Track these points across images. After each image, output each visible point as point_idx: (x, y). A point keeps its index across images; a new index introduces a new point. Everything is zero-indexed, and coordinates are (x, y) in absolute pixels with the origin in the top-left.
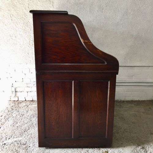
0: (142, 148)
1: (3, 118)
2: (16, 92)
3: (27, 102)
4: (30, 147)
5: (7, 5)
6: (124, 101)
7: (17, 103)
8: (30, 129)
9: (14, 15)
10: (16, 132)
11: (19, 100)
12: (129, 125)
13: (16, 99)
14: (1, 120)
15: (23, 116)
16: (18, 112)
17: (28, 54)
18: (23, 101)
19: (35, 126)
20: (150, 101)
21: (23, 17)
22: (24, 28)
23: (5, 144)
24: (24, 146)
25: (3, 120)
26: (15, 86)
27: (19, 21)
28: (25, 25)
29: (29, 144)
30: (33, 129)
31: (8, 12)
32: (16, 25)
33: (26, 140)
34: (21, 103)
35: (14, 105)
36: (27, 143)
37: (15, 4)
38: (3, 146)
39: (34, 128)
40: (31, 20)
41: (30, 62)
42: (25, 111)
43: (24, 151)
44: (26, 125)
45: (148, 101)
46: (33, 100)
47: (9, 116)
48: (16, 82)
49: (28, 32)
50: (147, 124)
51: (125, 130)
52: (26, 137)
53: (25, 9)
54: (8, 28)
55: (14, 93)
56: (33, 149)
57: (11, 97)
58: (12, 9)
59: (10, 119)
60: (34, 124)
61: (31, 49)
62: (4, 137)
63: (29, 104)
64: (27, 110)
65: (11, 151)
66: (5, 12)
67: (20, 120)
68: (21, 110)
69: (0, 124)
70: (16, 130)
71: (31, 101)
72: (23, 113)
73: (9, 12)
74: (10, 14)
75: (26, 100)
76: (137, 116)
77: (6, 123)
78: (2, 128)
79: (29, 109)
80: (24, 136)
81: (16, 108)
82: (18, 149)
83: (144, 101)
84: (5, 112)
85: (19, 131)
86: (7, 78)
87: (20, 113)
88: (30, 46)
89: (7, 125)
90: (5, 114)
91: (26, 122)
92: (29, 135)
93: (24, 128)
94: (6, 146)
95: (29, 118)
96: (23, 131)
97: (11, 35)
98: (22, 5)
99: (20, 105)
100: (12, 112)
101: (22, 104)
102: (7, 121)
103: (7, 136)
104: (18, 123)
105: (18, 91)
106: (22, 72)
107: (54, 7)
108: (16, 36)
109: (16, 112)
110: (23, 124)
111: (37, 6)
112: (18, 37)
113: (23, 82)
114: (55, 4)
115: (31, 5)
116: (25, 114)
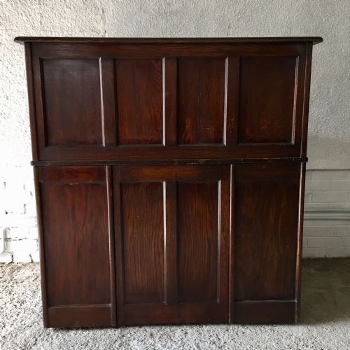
2: (6, 239)
3: (36, 267)
7: (8, 270)
11: (16, 260)
13: (7, 259)
15: (22, 306)
16: (10, 293)
18: (24, 265)
30: (47, 344)
32: (10, 67)
34: (19, 269)
35: (0, 276)
37: (7, 14)
39: (50, 339)
42: (28, 292)
48: (7, 213)
53: (33, 27)
55: (2, 242)
64: (34, 288)
67: (14, 318)
68: (19, 290)
72: (22, 298)
75: (32, 261)
81: (5, 284)
87: (15, 296)
91: (28, 322)
93: (23, 340)
95: (37, 310)
98: (25, 18)
99: (17, 276)
101: (22, 271)
104: (8, 327)
105: (13, 238)
106: (24, 189)
107: (105, 22)
108: (9, 96)
109: (4, 295)
110: (19, 329)
111: (62, 20)
112: (12, 98)
113: (25, 213)
114: (109, 15)
115: (47, 16)
116: (27, 299)
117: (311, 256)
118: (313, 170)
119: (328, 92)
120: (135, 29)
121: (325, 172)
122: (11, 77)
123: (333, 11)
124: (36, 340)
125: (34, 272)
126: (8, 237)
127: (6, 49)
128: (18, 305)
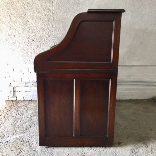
0: (143, 144)
1: (3, 117)
2: (14, 91)
3: (26, 102)
4: (33, 144)
5: (5, 3)
6: (122, 100)
7: (15, 103)
8: (32, 127)
9: (13, 13)
10: (17, 131)
11: (18, 99)
12: (129, 123)
13: (15, 99)
14: (1, 119)
15: (23, 115)
16: (17, 111)
17: (27, 53)
18: (21, 101)
19: (36, 124)
20: (148, 100)
21: (22, 16)
22: (23, 27)
23: (7, 142)
24: (28, 144)
25: (3, 120)
26: (13, 85)
27: (19, 20)
28: (24, 24)
29: (32, 142)
30: (35, 128)
31: (6, 10)
32: (15, 23)
33: (29, 138)
34: (19, 102)
35: (13, 105)
36: (30, 141)
37: (14, 2)
38: (6, 144)
39: (35, 126)
40: (30, 19)
41: (29, 61)
42: (24, 110)
43: (27, 148)
44: (27, 124)
45: (145, 100)
46: (31, 100)
47: (8, 115)
48: (14, 81)
49: (27, 31)
50: (146, 121)
51: (125, 127)
52: (28, 135)
53: (25, 8)
54: (7, 26)
55: (12, 92)
56: (36, 146)
57: (9, 96)
58: (11, 7)
59: (10, 118)
60: (35, 123)
61: (30, 48)
62: (6, 135)
63: (27, 104)
64: (27, 109)
65: (14, 148)
66: (3, 11)
67: (21, 119)
68: (20, 110)
69: (1, 123)
70: (17, 128)
71: (30, 101)
72: (22, 113)
73: (8, 11)
74: (8, 13)
75: (24, 100)
76: (136, 114)
77: (6, 122)
78: (3, 127)
79: (29, 109)
80: (26, 134)
81: (15, 108)
82: (22, 147)
83: (142, 100)
84: (5, 111)
85: (21, 130)
86: (5, 77)
87: (20, 112)
88: (29, 45)
89: (8, 124)
90: (4, 114)
91: (26, 121)
92: (31, 133)
93: (26, 127)
94: (9, 144)
95: (29, 116)
96: (25, 129)
97: (10, 34)
98: (21, 4)
99: (19, 105)
100: (11, 111)
102: (7, 120)
103: (8, 134)
104: (19, 122)
105: (17, 91)
106: (21, 72)
107: (53, 6)
108: (15, 35)
109: (15, 112)
110: (24, 123)
111: (36, 5)
112: (16, 36)
113: (21, 81)
114: (55, 3)
115: (30, 4)
116: (25, 113)
117: (131, 99)
118: (133, 66)
119: (140, 36)
120: (65, 10)
121: (138, 67)
122: (16, 28)
123: (143, 4)
124: (30, 126)
125: (25, 104)
126: (15, 90)
127: (14, 17)
128: (21, 115)
